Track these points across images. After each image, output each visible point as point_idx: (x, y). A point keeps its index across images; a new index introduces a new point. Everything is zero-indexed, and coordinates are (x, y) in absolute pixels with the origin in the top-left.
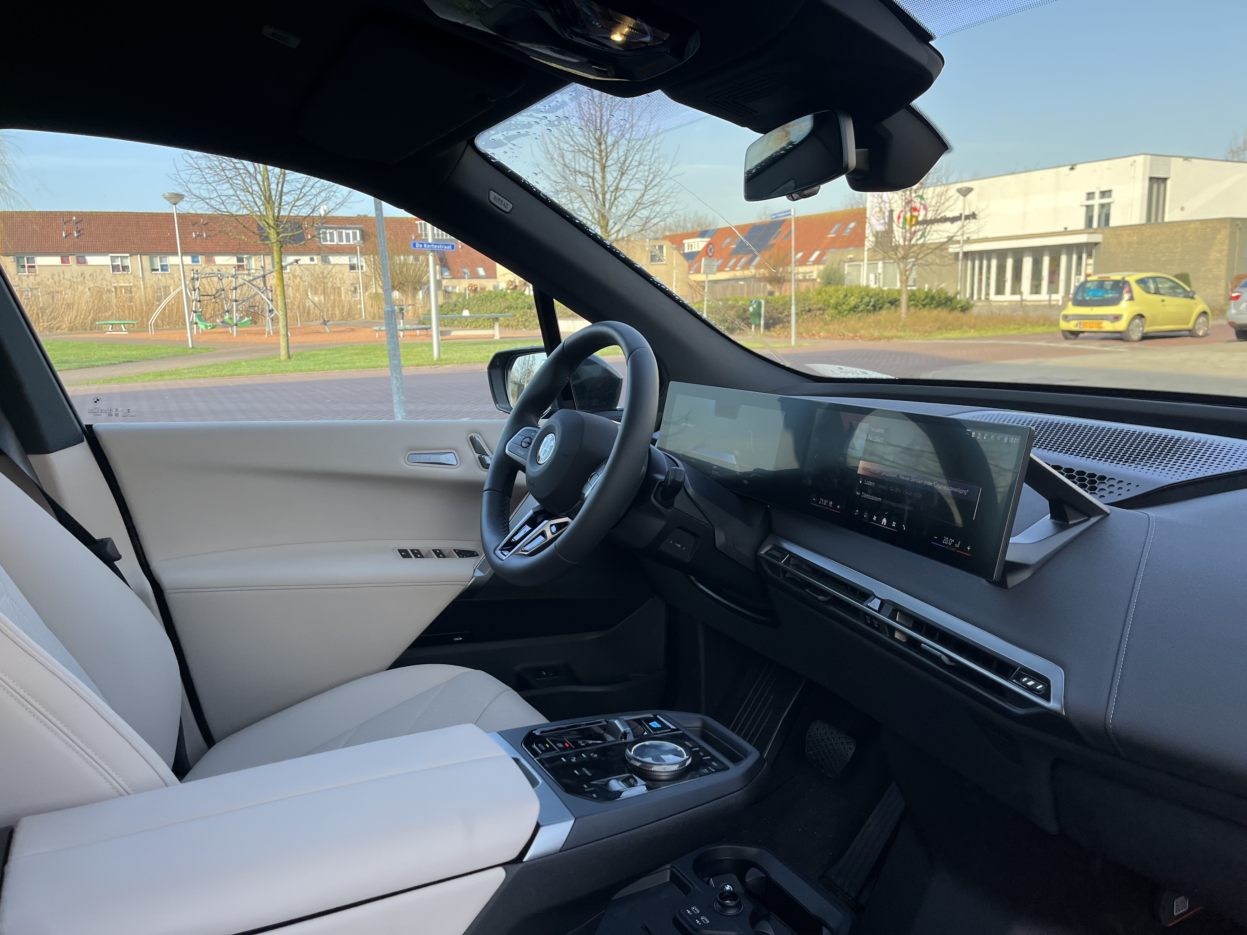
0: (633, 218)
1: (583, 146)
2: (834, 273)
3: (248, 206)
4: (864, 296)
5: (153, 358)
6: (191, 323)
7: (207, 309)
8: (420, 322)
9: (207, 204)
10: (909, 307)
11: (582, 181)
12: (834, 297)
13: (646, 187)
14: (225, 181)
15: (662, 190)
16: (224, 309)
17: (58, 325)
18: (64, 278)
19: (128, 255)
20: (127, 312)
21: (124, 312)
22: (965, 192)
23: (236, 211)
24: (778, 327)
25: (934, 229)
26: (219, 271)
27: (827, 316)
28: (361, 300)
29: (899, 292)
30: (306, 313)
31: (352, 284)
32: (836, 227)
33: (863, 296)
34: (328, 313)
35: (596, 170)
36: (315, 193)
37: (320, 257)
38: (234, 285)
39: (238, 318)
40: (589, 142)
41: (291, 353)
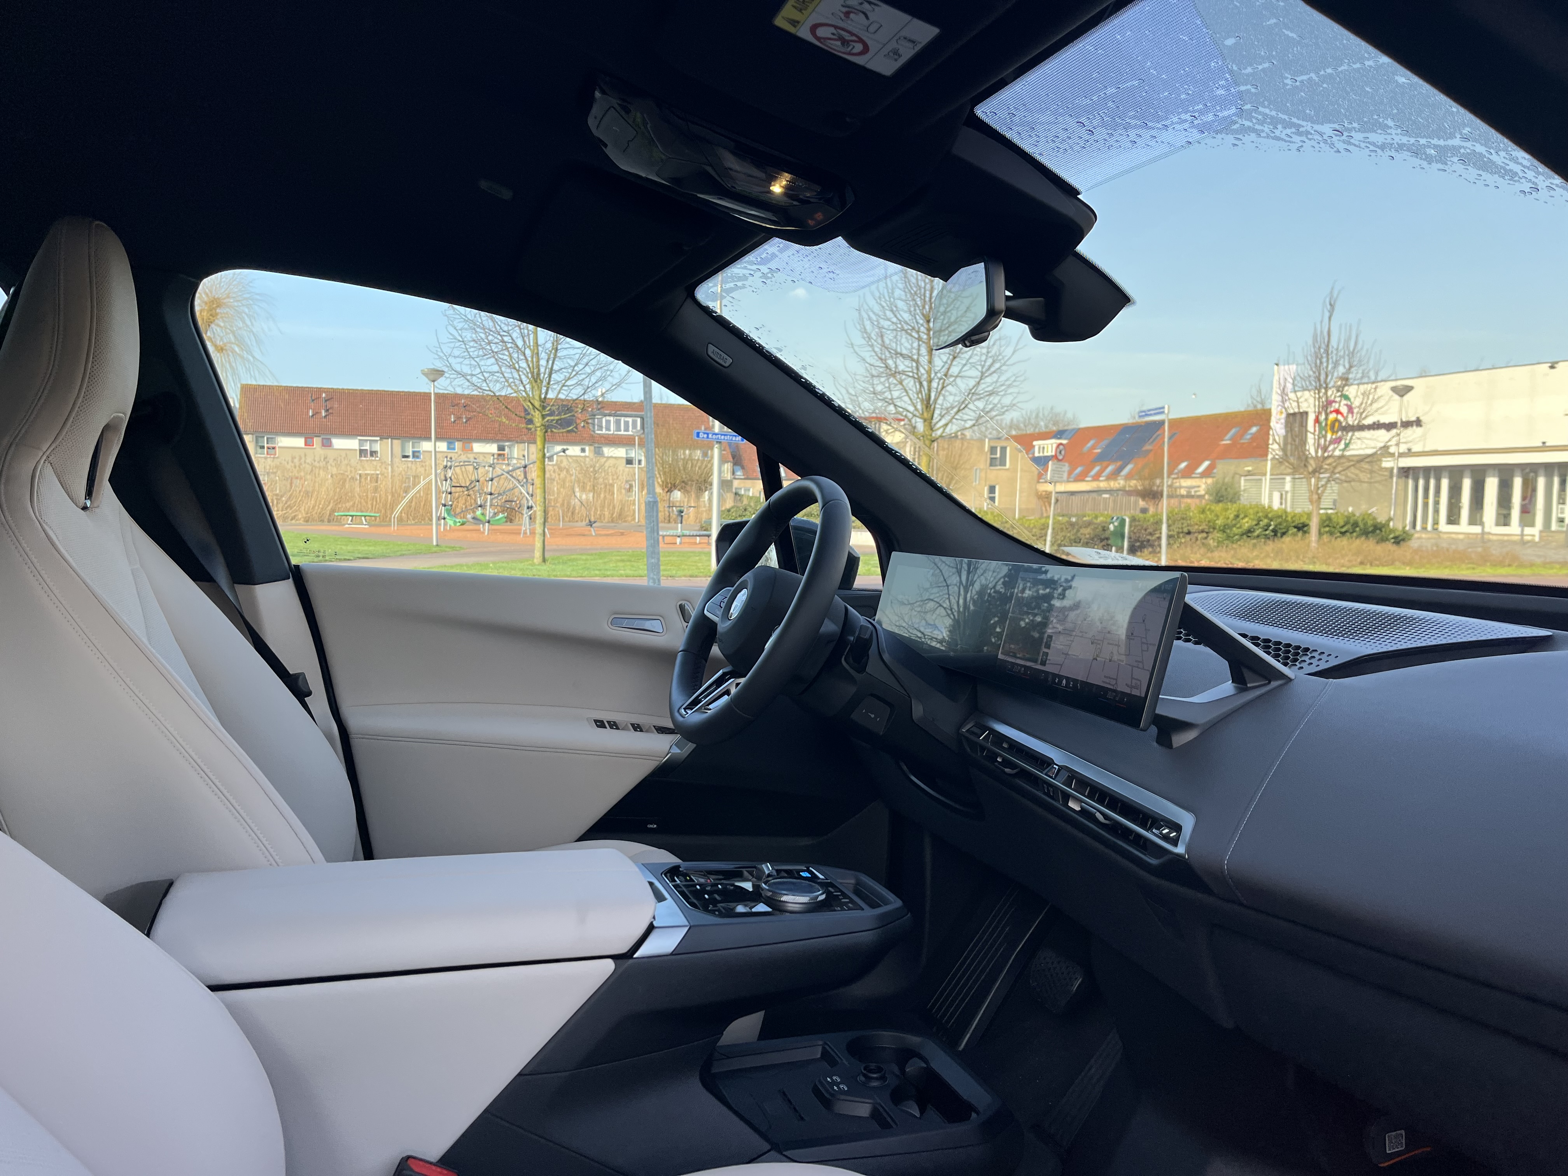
0: (963, 411)
1: (908, 324)
2: (1226, 489)
3: (513, 384)
4: (1262, 518)
5: (391, 555)
6: (439, 519)
7: (458, 502)
8: (702, 528)
9: (468, 381)
10: (1320, 534)
11: (903, 365)
12: (1221, 518)
13: (982, 373)
14: (490, 356)
15: (1003, 378)
16: (477, 504)
17: (293, 514)
18: (305, 462)
19: (378, 438)
20: (370, 503)
21: (367, 503)
22: (1402, 391)
23: (499, 390)
24: (1146, 551)
25: (1358, 436)
26: (475, 459)
27: (1211, 541)
28: (635, 500)
29: (1309, 515)
30: (571, 513)
31: (627, 482)
32: (1233, 431)
33: (1260, 517)
34: (595, 513)
35: (921, 352)
36: (589, 371)
37: (592, 448)
38: (490, 476)
39: (491, 515)
40: (915, 318)
41: (546, 556)
